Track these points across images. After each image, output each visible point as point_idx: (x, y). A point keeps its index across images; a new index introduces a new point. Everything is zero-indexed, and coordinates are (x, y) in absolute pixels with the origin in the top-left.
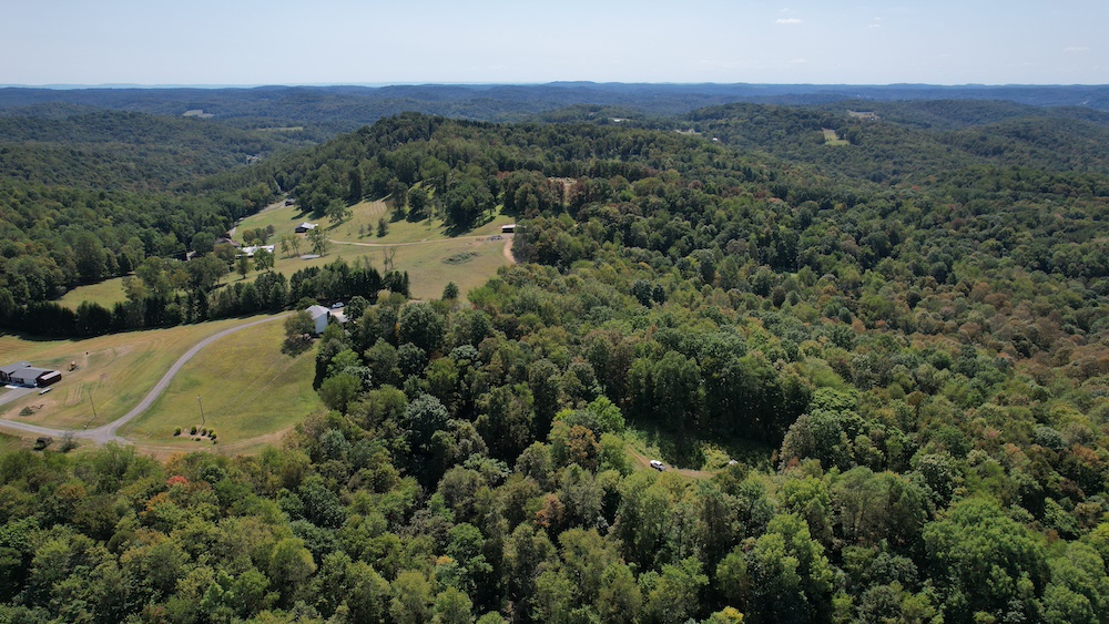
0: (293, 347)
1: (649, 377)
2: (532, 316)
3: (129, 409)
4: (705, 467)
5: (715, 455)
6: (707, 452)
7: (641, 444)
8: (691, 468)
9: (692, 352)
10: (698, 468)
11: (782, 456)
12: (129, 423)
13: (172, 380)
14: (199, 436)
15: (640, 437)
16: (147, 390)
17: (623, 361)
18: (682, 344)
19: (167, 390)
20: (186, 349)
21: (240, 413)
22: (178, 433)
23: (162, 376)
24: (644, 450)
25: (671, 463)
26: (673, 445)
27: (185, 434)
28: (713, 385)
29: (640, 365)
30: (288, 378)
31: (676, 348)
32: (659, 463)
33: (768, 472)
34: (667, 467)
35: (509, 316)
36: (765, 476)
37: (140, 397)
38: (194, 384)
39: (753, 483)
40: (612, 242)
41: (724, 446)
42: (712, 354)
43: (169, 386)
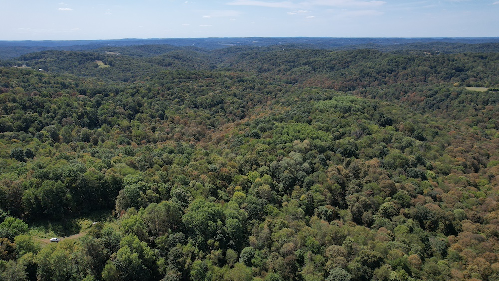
1: (36, 198)
4: (81, 231)
5: (85, 223)
6: (80, 223)
7: (42, 233)
8: (74, 234)
9: (58, 178)
10: (78, 232)
11: (117, 212)
15: (40, 230)
17: (17, 194)
18: (51, 175)
24: (45, 235)
25: (63, 236)
28: (74, 190)
29: (29, 193)
31: (48, 178)
32: (55, 238)
33: (113, 221)
34: (61, 239)
36: (112, 223)
39: (107, 229)
41: (88, 217)
42: (69, 176)
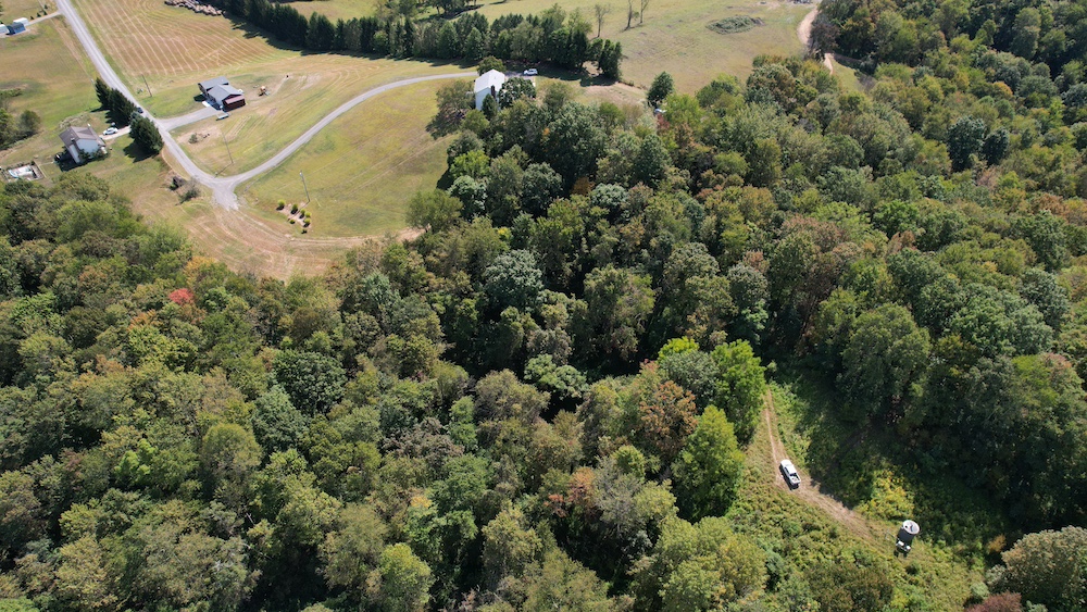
0: (441, 125)
2: (736, 158)
3: (262, 161)
4: (863, 507)
5: (891, 492)
6: (886, 483)
7: (791, 421)
8: (838, 499)
9: (933, 315)
10: (852, 504)
11: (1006, 556)
12: (251, 180)
13: (315, 135)
14: (296, 218)
15: (795, 409)
16: (286, 143)
19: (303, 148)
20: (351, 97)
21: (347, 199)
22: (281, 207)
23: (311, 126)
24: (787, 433)
26: (835, 446)
27: (286, 211)
30: (415, 167)
32: (791, 469)
34: (803, 480)
35: (707, 149)
37: (278, 149)
38: (330, 147)
40: (972, 38)
43: (308, 143)
